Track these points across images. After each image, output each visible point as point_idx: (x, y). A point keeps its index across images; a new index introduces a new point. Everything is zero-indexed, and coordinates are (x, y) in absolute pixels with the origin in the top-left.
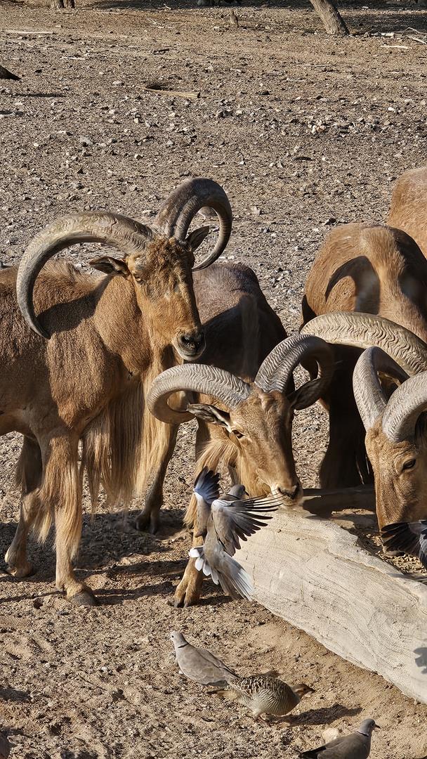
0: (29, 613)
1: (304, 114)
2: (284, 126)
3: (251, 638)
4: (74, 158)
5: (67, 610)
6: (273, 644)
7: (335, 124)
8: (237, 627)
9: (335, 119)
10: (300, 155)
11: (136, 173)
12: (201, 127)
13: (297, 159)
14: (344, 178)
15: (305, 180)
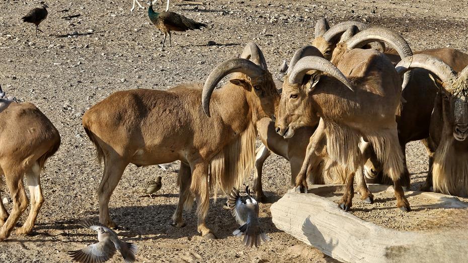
0: (187, 242)
1: (264, 13)
2: (256, 19)
3: (289, 252)
4: (156, 36)
5: (203, 241)
6: (299, 254)
7: (281, 18)
8: (281, 247)
9: (280, 15)
10: (267, 33)
11: (189, 43)
12: (214, 20)
13: (266, 36)
14: (291, 45)
15: (272, 46)
